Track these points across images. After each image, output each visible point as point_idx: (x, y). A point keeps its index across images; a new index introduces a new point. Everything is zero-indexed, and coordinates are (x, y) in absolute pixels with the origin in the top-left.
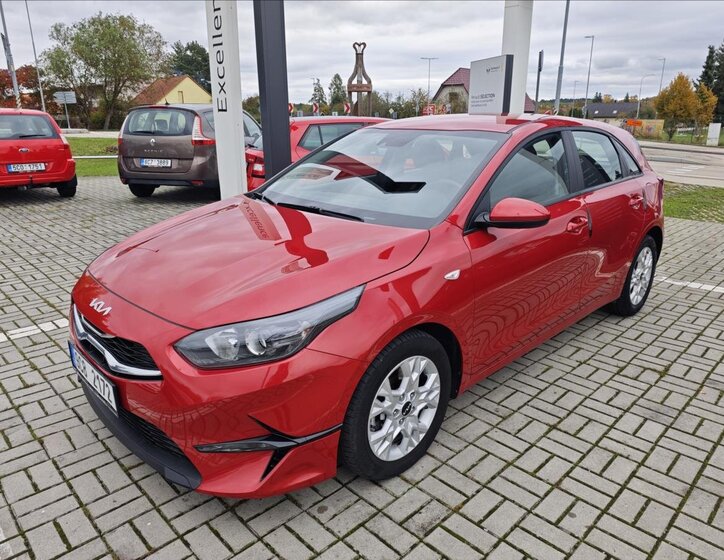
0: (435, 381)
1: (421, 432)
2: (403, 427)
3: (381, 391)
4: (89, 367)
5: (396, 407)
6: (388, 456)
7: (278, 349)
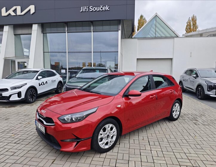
0: (115, 129)
1: (113, 142)
2: (107, 140)
3: (101, 133)
4: (40, 124)
5: (105, 136)
6: (105, 147)
7: (79, 119)
